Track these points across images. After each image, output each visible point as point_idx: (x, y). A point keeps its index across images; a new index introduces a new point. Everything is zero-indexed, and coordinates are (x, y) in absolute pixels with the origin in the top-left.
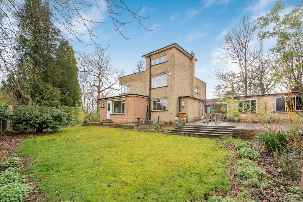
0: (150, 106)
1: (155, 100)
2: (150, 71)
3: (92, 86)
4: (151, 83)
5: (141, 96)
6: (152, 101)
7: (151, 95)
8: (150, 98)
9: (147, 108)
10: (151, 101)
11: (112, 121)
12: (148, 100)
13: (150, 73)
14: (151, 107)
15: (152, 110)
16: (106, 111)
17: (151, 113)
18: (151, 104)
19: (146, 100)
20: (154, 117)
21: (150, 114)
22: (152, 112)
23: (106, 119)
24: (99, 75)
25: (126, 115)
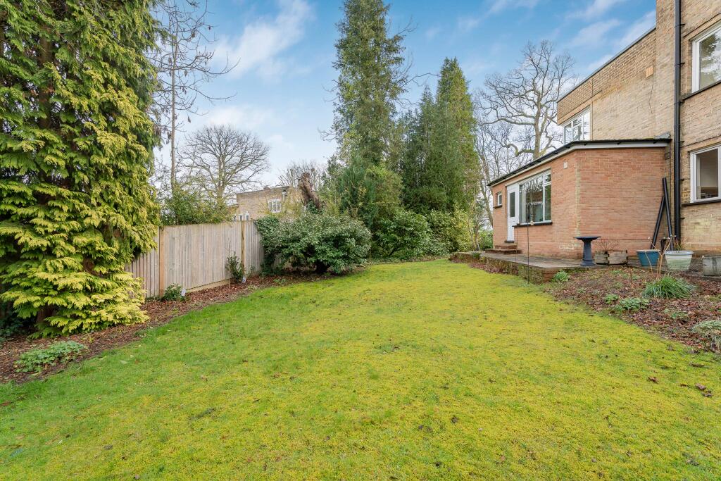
0: (679, 181)
1: (705, 147)
2: (680, 17)
3: (520, 153)
4: (685, 70)
5: (619, 142)
6: (693, 157)
7: (685, 129)
8: (680, 145)
9: (660, 193)
10: (684, 157)
11: (519, 248)
12: (666, 157)
13: (680, 25)
14: (684, 185)
15: (693, 197)
16: (506, 217)
17: (685, 213)
18: (684, 169)
19: (658, 155)
20: (698, 229)
21: (679, 220)
22: (691, 209)
23: (506, 242)
24: (537, 118)
25: (555, 226)
